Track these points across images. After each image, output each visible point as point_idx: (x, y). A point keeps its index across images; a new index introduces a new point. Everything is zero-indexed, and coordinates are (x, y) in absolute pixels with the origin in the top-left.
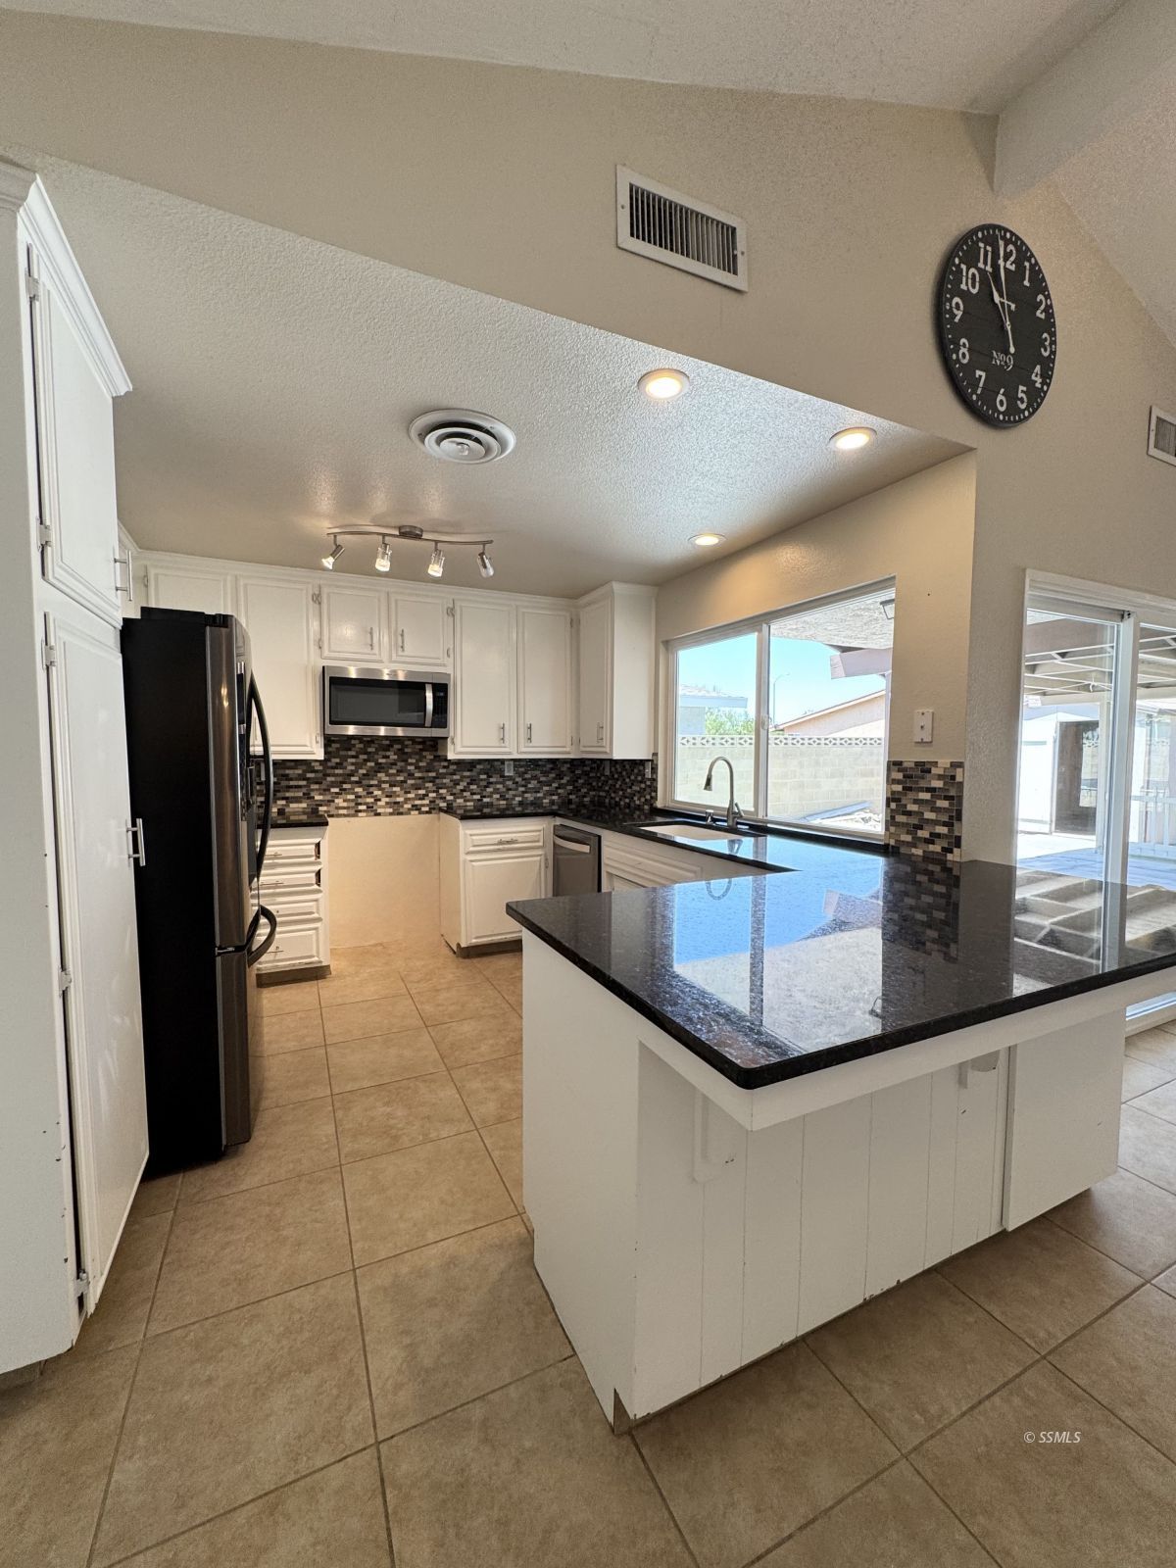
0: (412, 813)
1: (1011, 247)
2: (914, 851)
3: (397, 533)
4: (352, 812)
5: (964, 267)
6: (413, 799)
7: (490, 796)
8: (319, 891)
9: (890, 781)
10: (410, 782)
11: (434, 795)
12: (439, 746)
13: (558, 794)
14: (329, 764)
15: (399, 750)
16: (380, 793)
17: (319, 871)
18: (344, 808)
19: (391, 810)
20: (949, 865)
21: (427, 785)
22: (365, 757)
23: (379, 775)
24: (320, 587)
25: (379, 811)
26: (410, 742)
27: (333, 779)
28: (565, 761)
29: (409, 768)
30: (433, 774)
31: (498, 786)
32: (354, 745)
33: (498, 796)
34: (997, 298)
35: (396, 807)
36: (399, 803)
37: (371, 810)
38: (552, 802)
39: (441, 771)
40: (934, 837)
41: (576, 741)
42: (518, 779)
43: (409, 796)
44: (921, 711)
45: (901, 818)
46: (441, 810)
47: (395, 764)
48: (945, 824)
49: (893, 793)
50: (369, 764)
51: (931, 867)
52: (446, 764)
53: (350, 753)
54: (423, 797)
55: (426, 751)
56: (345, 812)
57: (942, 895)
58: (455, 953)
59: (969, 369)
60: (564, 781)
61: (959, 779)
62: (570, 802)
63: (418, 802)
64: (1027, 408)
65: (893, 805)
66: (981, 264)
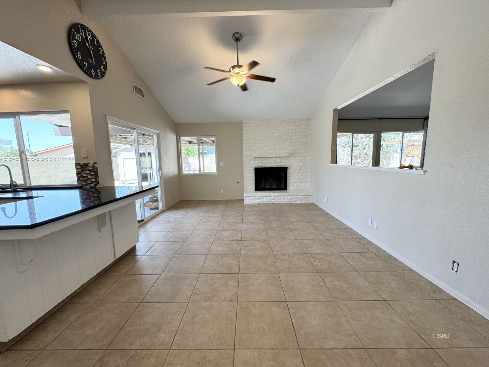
1: (89, 33)
2: (87, 187)
5: (76, 33)
9: (77, 169)
20: (97, 189)
34: (87, 45)
40: (92, 182)
44: (83, 149)
45: (81, 179)
48: (94, 178)
49: (78, 172)
51: (92, 190)
57: (96, 197)
59: (82, 61)
61: (96, 167)
64: (101, 76)
65: (79, 175)
66: (81, 34)
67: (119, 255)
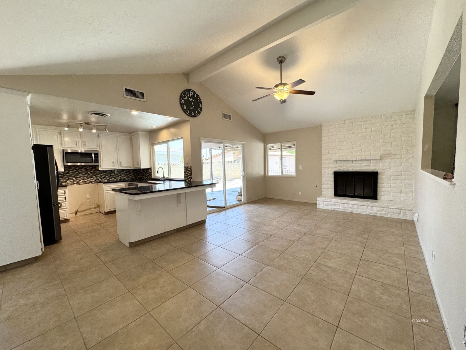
0: (90, 183)
1: (192, 92)
2: (187, 180)
3: (84, 123)
4: (72, 184)
5: (184, 95)
6: (90, 180)
7: (112, 179)
8: (66, 202)
9: (184, 170)
10: (89, 176)
11: (96, 179)
12: (97, 168)
13: (130, 177)
14: (65, 173)
15: (85, 168)
16: (80, 179)
17: (66, 197)
18: (70, 183)
19: (84, 183)
21: (94, 176)
22: (75, 170)
23: (80, 175)
24: (61, 131)
25: (80, 183)
26: (88, 167)
27: (66, 176)
28: (131, 170)
29: (88, 173)
30: (95, 174)
31: (113, 176)
32: (72, 168)
33: (114, 178)
34: (190, 99)
35: (85, 182)
36: (86, 181)
37: (78, 183)
38: (128, 179)
39: (98, 173)
41: (133, 165)
42: (119, 174)
43: (89, 179)
44: (187, 159)
46: (98, 182)
47: (84, 172)
48: (190, 176)
49: (185, 172)
50: (77, 172)
51: (189, 182)
52: (99, 171)
53: (71, 170)
54: (93, 179)
55: (93, 168)
56: (70, 184)
58: (104, 214)
59: (186, 109)
60: (131, 174)
61: (191, 169)
62: (133, 179)
63: (91, 181)
64: (198, 114)
65: (185, 174)
66: (187, 95)
67: (189, 223)
